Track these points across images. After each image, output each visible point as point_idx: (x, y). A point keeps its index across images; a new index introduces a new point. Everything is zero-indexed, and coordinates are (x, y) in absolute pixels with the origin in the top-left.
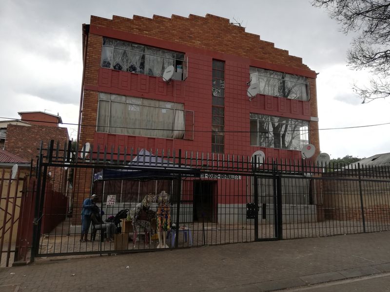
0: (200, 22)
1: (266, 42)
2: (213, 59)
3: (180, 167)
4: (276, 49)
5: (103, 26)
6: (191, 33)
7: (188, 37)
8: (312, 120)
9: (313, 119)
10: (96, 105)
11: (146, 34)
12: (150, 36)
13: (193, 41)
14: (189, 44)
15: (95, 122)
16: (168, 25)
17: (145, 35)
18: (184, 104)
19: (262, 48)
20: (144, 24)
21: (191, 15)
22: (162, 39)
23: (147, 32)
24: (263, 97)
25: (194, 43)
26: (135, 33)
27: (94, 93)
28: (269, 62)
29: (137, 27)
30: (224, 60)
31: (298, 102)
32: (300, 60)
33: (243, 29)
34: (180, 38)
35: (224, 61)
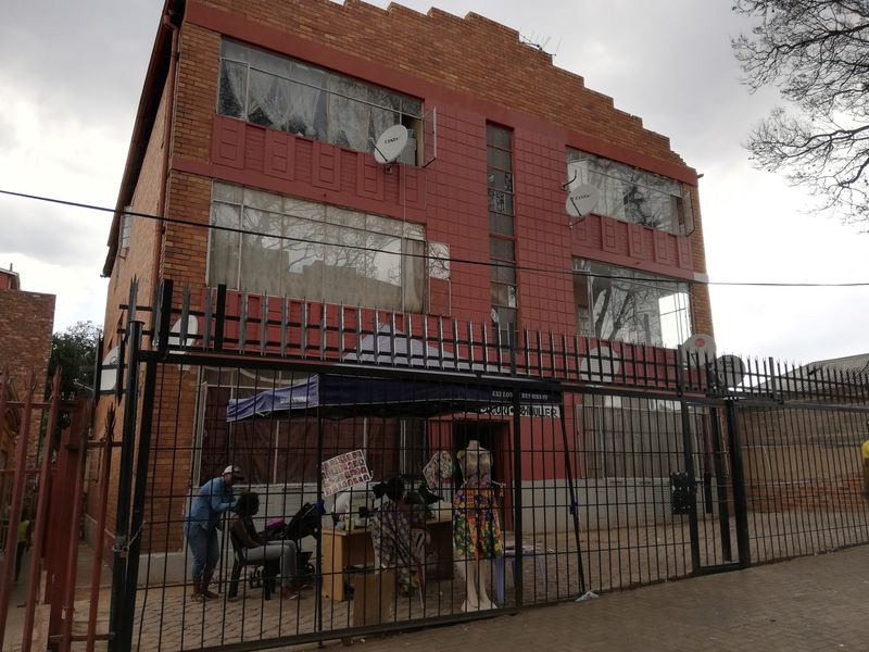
0: (454, 31)
1: (597, 94)
2: (489, 122)
3: (513, 374)
4: (618, 112)
5: (222, 9)
6: (437, 53)
7: (430, 60)
8: (696, 279)
9: (697, 277)
10: (204, 213)
11: (331, 42)
12: (341, 50)
13: (442, 72)
14: (431, 79)
15: (201, 260)
16: (384, 25)
17: (328, 45)
18: (425, 225)
19: (589, 107)
20: (324, 18)
21: (434, 10)
22: (369, 59)
23: (333, 38)
24: (597, 219)
25: (444, 77)
26: (303, 36)
27: (201, 181)
28: (606, 141)
29: (309, 21)
30: (511, 125)
31: (667, 237)
32: (665, 141)
33: (547, 58)
34: (412, 61)
35: (511, 130)
